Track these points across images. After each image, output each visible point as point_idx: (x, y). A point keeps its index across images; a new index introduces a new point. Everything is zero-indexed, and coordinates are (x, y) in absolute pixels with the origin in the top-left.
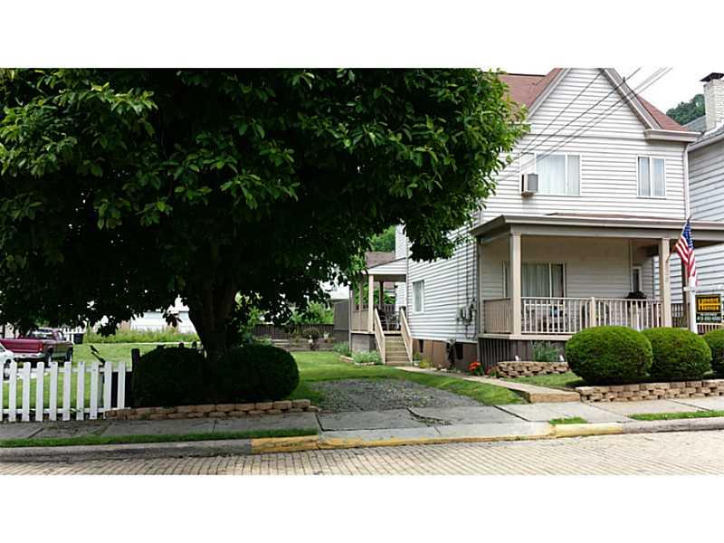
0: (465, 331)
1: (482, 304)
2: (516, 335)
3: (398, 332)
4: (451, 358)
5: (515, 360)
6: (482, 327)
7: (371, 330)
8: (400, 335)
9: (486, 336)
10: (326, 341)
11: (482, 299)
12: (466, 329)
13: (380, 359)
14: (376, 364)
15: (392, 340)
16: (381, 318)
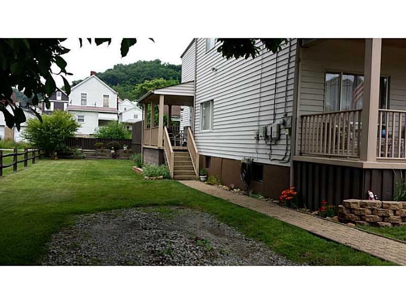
0: (268, 152)
1: (299, 120)
2: (372, 162)
3: (185, 148)
4: (247, 179)
5: (368, 197)
6: (298, 148)
7: (161, 146)
8: (186, 151)
9: (305, 159)
10: (125, 152)
11: (299, 114)
12: (271, 149)
13: (169, 173)
14: (164, 178)
15: (180, 155)
16: (170, 136)
